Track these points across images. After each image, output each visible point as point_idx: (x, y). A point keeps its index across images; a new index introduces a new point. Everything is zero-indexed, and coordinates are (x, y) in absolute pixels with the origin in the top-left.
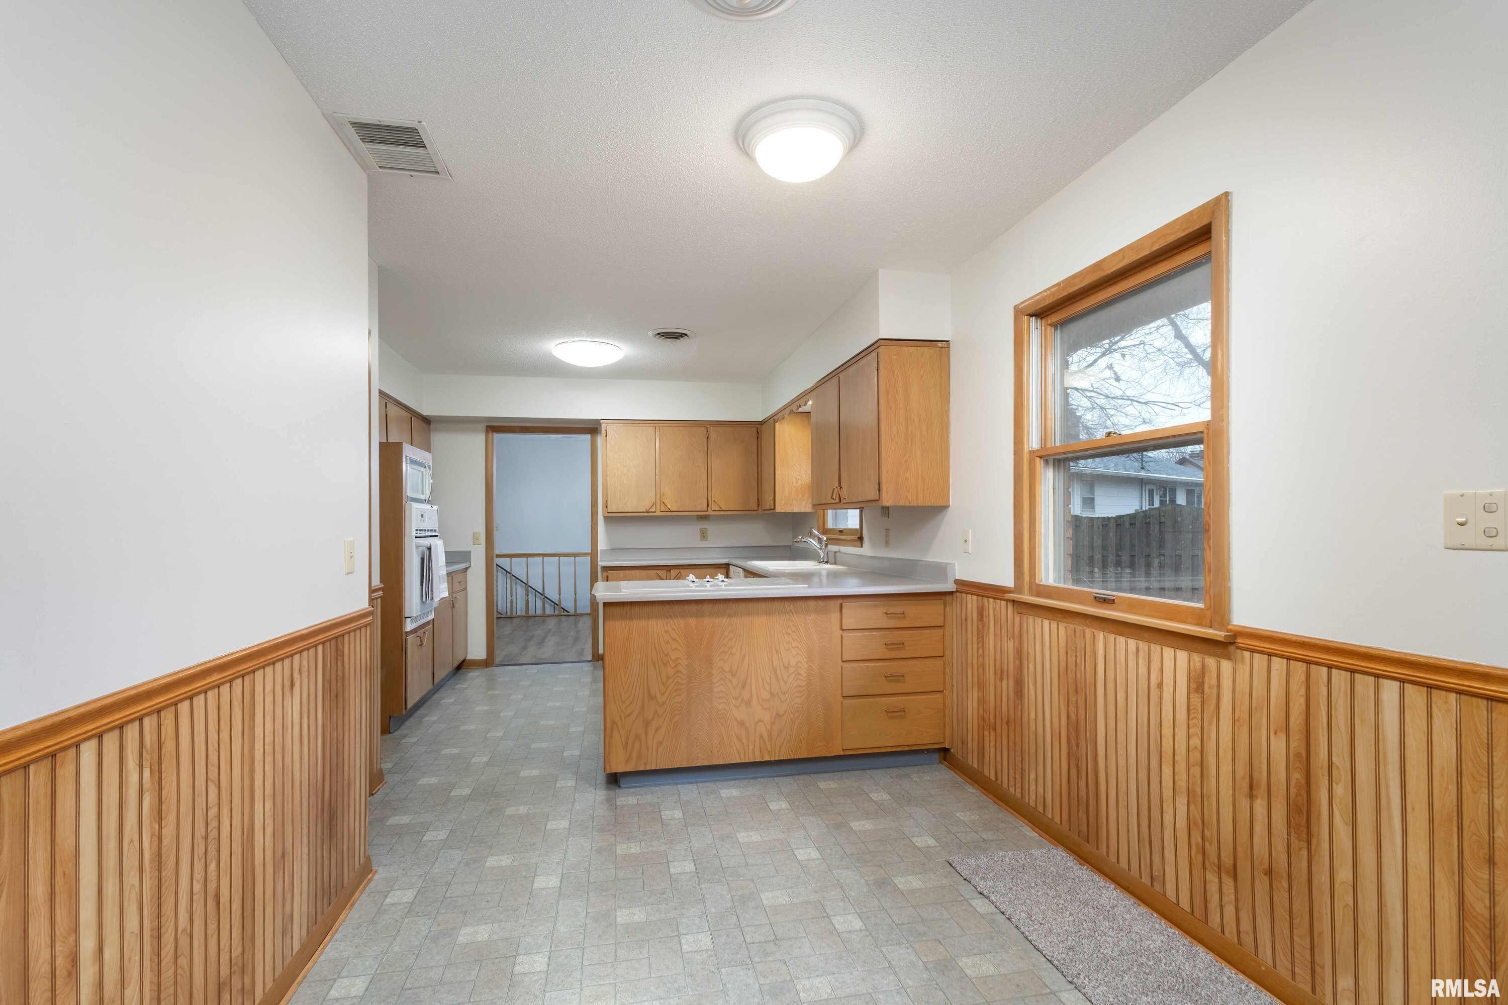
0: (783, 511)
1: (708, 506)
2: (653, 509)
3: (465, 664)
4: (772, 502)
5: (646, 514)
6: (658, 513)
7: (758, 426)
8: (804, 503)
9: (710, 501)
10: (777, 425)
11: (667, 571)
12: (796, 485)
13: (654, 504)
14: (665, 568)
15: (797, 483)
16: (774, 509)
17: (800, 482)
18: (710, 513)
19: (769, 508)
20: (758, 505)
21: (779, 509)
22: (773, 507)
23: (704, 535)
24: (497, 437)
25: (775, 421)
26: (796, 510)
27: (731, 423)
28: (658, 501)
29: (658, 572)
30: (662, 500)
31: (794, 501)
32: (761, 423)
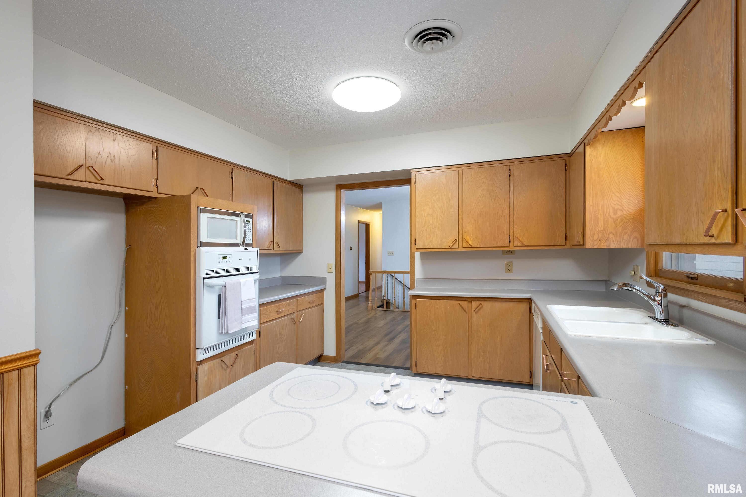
0: (595, 247)
1: (510, 242)
2: (456, 246)
3: (323, 358)
4: (581, 239)
5: (450, 250)
6: (461, 249)
7: (566, 158)
8: (625, 237)
9: (511, 237)
10: (588, 149)
11: (468, 301)
12: (614, 217)
13: (455, 241)
14: (467, 299)
15: (615, 214)
16: (584, 244)
17: (619, 213)
18: (512, 248)
19: (578, 243)
20: (566, 240)
21: (588, 245)
22: (582, 243)
23: (509, 269)
24: (343, 192)
25: (586, 144)
26: (613, 246)
27: (537, 158)
28: (460, 238)
29: (460, 302)
30: (464, 237)
31: (611, 236)
32: (570, 155)
